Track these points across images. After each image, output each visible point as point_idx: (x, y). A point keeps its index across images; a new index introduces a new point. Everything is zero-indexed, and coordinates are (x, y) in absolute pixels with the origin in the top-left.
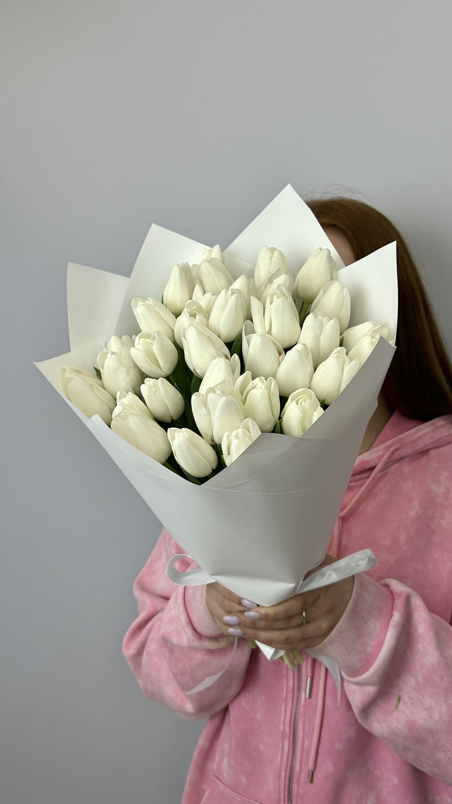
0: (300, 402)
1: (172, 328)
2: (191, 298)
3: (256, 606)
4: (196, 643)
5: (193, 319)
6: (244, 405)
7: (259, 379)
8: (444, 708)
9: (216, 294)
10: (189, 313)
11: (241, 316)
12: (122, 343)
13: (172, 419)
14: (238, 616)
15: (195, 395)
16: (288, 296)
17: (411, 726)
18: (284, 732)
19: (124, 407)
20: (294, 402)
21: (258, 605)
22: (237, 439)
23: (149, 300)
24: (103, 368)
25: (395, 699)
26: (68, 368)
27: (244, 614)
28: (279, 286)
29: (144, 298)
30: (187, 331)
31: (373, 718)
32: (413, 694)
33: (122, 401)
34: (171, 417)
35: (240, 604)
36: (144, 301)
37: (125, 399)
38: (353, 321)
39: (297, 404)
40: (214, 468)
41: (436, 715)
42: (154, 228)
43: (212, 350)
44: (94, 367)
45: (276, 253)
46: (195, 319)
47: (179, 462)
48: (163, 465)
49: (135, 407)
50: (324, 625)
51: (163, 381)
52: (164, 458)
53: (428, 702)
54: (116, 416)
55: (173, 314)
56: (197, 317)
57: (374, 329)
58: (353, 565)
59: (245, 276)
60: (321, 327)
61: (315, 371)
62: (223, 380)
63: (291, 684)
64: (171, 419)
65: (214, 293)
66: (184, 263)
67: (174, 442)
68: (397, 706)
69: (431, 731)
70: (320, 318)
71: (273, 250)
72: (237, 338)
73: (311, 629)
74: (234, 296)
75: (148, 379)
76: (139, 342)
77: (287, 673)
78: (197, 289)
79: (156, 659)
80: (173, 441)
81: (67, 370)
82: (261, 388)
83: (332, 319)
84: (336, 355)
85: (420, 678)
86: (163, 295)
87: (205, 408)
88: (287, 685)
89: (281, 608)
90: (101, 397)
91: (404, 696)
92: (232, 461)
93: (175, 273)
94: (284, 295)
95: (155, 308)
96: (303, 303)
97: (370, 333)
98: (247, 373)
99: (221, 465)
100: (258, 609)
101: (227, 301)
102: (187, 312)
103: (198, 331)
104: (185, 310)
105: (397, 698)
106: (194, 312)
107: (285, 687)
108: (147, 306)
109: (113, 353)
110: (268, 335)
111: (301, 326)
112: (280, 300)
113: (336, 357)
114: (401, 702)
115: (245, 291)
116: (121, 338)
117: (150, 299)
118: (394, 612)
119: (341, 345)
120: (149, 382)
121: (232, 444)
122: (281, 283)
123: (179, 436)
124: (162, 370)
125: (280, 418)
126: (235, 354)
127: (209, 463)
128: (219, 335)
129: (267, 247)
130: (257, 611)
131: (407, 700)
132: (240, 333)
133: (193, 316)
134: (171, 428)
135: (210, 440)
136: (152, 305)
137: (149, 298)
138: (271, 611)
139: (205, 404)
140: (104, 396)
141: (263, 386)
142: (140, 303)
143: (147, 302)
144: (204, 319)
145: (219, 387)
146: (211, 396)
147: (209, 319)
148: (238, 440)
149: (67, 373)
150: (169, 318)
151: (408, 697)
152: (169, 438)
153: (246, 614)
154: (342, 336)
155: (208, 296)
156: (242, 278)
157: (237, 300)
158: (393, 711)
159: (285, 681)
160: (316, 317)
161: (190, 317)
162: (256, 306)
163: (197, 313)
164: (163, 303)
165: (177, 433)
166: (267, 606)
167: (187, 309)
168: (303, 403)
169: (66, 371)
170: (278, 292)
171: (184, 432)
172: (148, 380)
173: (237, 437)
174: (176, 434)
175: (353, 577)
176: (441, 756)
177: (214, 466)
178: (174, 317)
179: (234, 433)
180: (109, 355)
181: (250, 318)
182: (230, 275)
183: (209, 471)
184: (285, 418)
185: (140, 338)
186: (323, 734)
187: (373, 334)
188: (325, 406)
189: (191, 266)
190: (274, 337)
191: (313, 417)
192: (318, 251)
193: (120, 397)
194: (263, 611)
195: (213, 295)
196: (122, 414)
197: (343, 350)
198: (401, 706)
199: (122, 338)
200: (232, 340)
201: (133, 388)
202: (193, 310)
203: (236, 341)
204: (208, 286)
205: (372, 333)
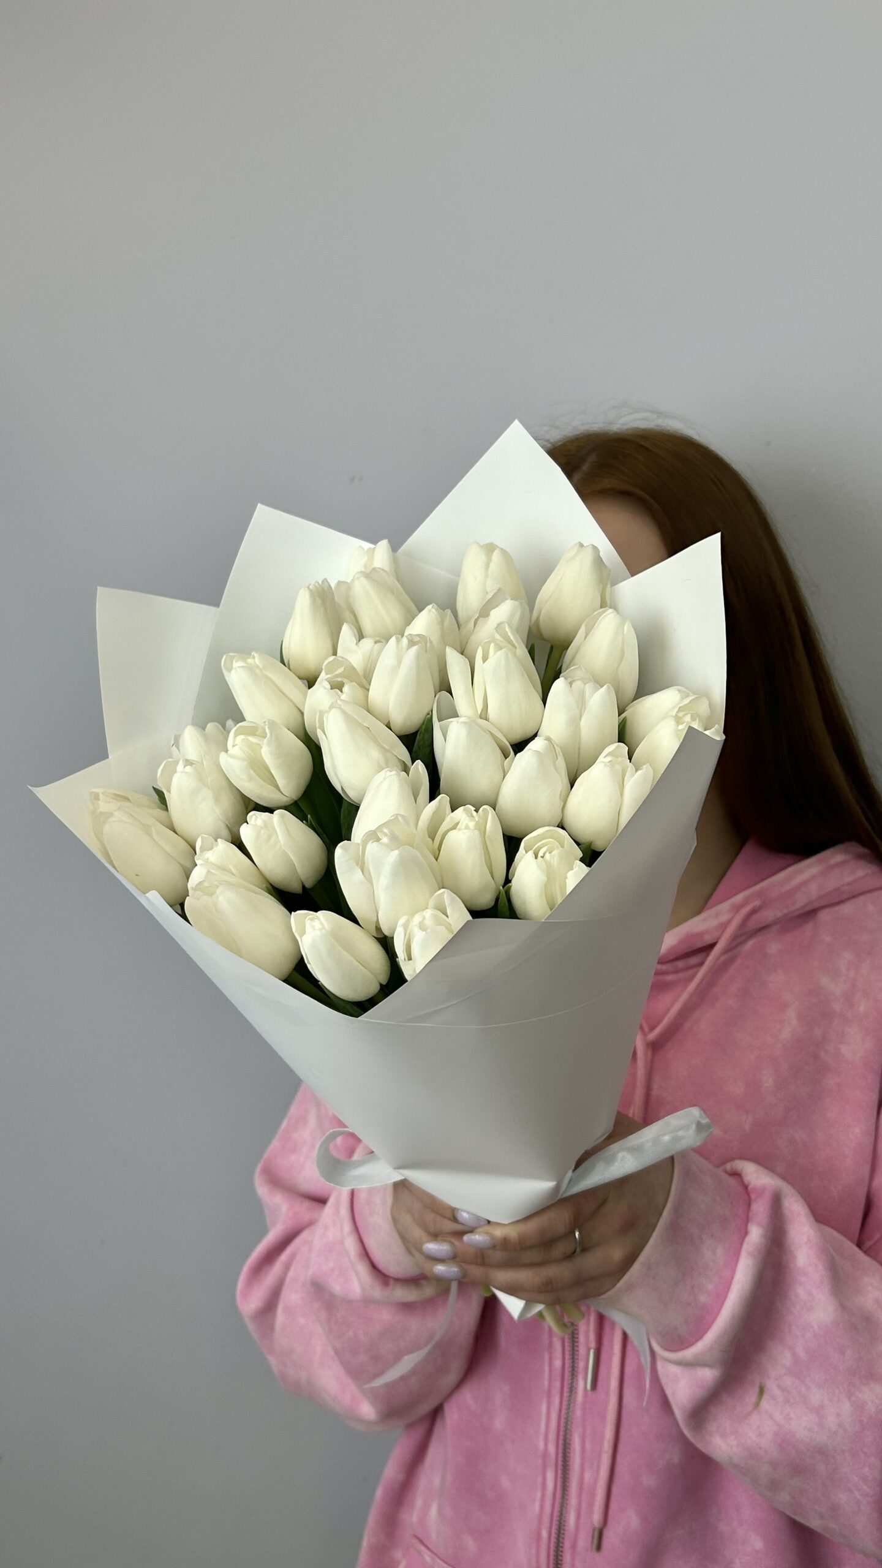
0: (541, 854)
1: (302, 709)
2: (335, 653)
3: (487, 1222)
4: (377, 1292)
5: (337, 694)
6: (437, 860)
7: (464, 810)
8: (846, 1407)
9: (382, 640)
10: (329, 683)
11: (429, 687)
12: (206, 738)
13: (304, 887)
14: (452, 1244)
15: (341, 847)
16: (516, 645)
17: (784, 1441)
18: (545, 1454)
19: (209, 871)
20: (531, 853)
21: (489, 1222)
22: (423, 930)
23: (254, 658)
24: (169, 791)
25: (753, 1393)
26: (103, 793)
27: (462, 1239)
28: (499, 625)
29: (245, 652)
30: (327, 718)
31: (712, 1426)
32: (788, 1381)
33: (206, 856)
34: (303, 883)
35: (455, 1219)
36: (244, 660)
37: (210, 852)
38: (646, 686)
39: (536, 857)
40: (384, 983)
41: (831, 1421)
42: (263, 513)
43: (376, 754)
44: (153, 787)
45: (496, 556)
46: (342, 692)
47: (315, 972)
48: (286, 981)
49: (231, 867)
50: (616, 1253)
51: (282, 816)
52: (287, 966)
53: (816, 1396)
54: (195, 889)
55: (300, 678)
56: (346, 689)
57: (681, 705)
58: (667, 1138)
59: (436, 606)
60: (581, 703)
61: (572, 786)
62: (393, 816)
63: (558, 1363)
64: (301, 886)
65: (377, 639)
66: (320, 583)
67: (304, 938)
68: (757, 1405)
69: (822, 1451)
70: (578, 684)
71: (490, 549)
72: (424, 726)
73: (591, 1262)
74: (414, 649)
75: (254, 815)
76: (237, 743)
77: (551, 1342)
78: (346, 632)
79: (302, 1321)
80: (301, 936)
81: (101, 795)
82: (467, 827)
83: (602, 687)
84: (609, 759)
85: (800, 1351)
86: (282, 642)
87: (360, 870)
88: (550, 1364)
89: (532, 1226)
90: (168, 848)
91: (771, 1385)
92: (415, 970)
93: (303, 602)
94: (510, 642)
95: (265, 672)
96: (552, 648)
97: (674, 713)
98: (442, 799)
99: (395, 979)
100: (488, 1228)
101: (399, 661)
102: (326, 680)
103: (347, 717)
104: (323, 676)
105: (757, 1389)
106: (339, 679)
107: (547, 1368)
108: (251, 669)
109: (188, 763)
110: (482, 722)
111: (544, 701)
112: (501, 654)
113: (608, 764)
114: (766, 1396)
115: (435, 638)
116: (204, 728)
117: (255, 655)
118: (749, 1226)
119: (621, 739)
120: (256, 820)
121: (413, 941)
122: (503, 620)
123: (314, 928)
124: (282, 794)
125: (508, 881)
126: (417, 761)
127: (374, 974)
128: (389, 722)
129: (478, 544)
130: (487, 1233)
131: (777, 1392)
132: (428, 716)
133: (338, 686)
134: (298, 912)
135: (374, 928)
136: (261, 667)
137: (253, 653)
138: (513, 1233)
139: (361, 863)
140: (173, 845)
141: (472, 825)
142: (237, 664)
143: (250, 661)
144: (359, 692)
145: (386, 831)
146: (372, 847)
147: (368, 690)
148: (424, 932)
149: (101, 803)
150: (293, 687)
151: (779, 1387)
152: (294, 930)
153: (466, 1238)
154: (623, 716)
155: (367, 644)
156: (430, 611)
157: (418, 657)
158: (749, 1414)
159: (547, 1357)
160: (571, 684)
161: (331, 689)
162: (456, 666)
163: (345, 680)
164: (282, 662)
165: (309, 921)
166: (506, 1222)
167: (327, 673)
168: (547, 856)
169: (99, 800)
170: (498, 637)
171: (322, 919)
172: (254, 817)
173: (422, 927)
174: (308, 923)
175: (672, 1158)
176: (842, 1498)
177: (384, 978)
178: (302, 685)
179: (417, 919)
180: (180, 767)
181: (445, 687)
182: (410, 600)
183: (373, 989)
184: (515, 883)
185: (236, 735)
186: (619, 1458)
187: (681, 714)
188: (590, 856)
189: (333, 586)
190: (492, 724)
191: (567, 880)
192: (576, 549)
193: (203, 850)
194: (498, 1233)
195: (376, 642)
196: (206, 884)
197: (624, 748)
198: (765, 1404)
199: (206, 730)
200: (413, 730)
201: (227, 826)
202: (337, 676)
203: (423, 731)
204: (367, 625)
205: (677, 712)
